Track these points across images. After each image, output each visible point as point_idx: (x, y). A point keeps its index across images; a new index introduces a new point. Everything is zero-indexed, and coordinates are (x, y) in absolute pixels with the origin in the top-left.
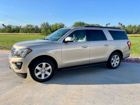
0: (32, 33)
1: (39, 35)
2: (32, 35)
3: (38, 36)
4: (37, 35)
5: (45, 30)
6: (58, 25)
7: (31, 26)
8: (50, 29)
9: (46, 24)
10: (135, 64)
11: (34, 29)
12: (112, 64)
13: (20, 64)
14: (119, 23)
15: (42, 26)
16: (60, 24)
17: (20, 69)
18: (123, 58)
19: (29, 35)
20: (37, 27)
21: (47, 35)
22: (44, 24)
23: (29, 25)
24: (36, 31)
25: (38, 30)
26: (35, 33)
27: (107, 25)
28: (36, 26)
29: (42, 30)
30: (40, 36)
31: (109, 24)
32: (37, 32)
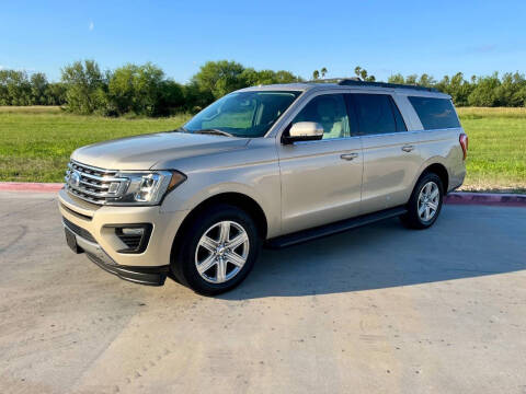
0: (18, 104)
1: (56, 113)
2: (27, 112)
3: (53, 116)
4: (49, 112)
5: (83, 91)
6: (138, 75)
7: (16, 76)
8: (105, 88)
9: (85, 69)
10: (474, 208)
11: (26, 88)
12: (420, 212)
13: (140, 231)
14: (357, 68)
15: (65, 78)
16: (146, 70)
17: (142, 250)
18: (449, 188)
19: (13, 116)
20: (39, 79)
21: (91, 111)
22: (79, 67)
23: (6, 72)
24: (38, 98)
25: (46, 92)
26: (34, 104)
27: (316, 73)
28: (39, 75)
29: (70, 94)
30: (60, 115)
31: (324, 70)
32: (42, 99)
